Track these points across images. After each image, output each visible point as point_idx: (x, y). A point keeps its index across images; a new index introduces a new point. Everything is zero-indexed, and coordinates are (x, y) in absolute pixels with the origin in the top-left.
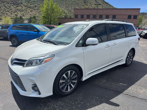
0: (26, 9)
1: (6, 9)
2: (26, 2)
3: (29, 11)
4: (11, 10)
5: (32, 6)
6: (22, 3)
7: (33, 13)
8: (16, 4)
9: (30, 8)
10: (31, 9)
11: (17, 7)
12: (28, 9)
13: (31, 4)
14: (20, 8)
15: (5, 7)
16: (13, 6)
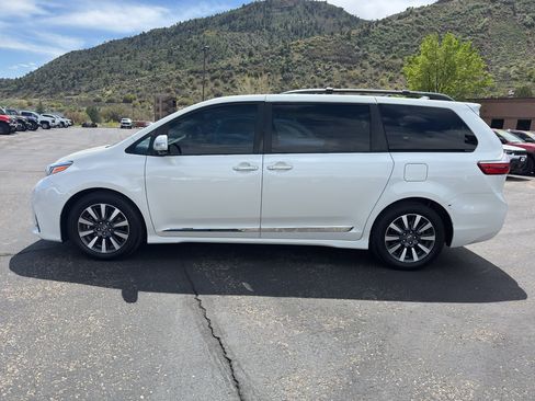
0: (376, 74)
1: (316, 78)
2: (378, 53)
3: (385, 80)
4: (330, 80)
5: (400, 61)
6: (365, 57)
7: (395, 85)
8: (347, 61)
9: (388, 69)
10: (391, 74)
11: (350, 69)
12: (381, 75)
13: (394, 57)
14: (357, 71)
15: (316, 72)
16: (338, 68)
